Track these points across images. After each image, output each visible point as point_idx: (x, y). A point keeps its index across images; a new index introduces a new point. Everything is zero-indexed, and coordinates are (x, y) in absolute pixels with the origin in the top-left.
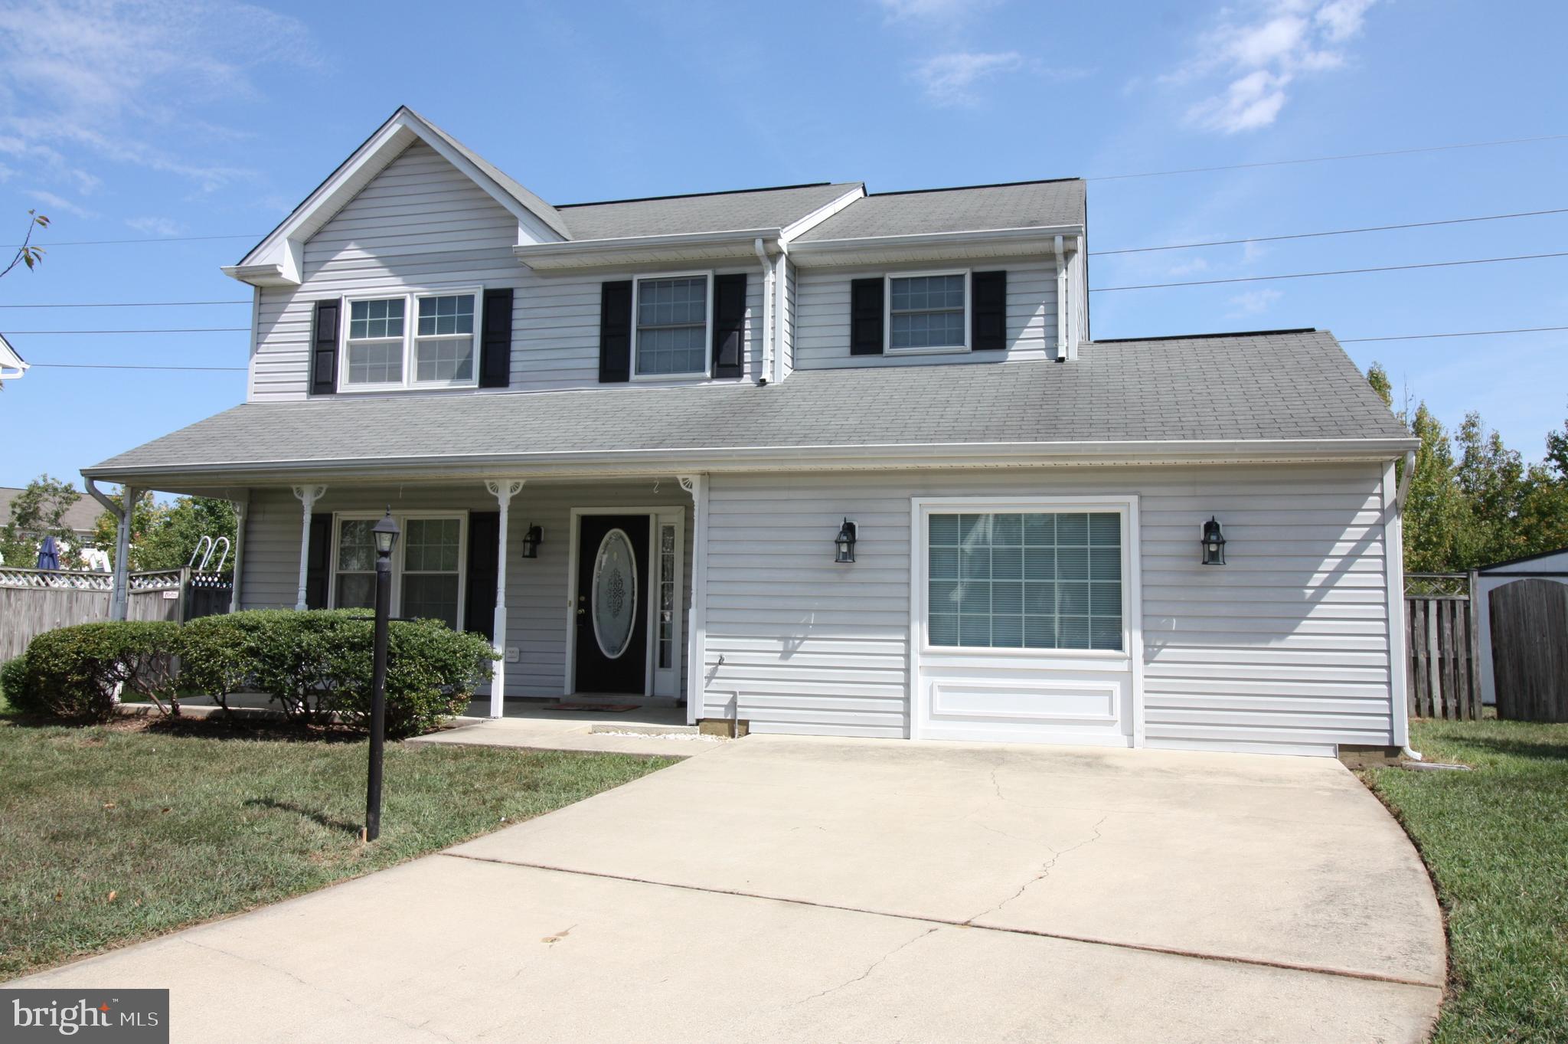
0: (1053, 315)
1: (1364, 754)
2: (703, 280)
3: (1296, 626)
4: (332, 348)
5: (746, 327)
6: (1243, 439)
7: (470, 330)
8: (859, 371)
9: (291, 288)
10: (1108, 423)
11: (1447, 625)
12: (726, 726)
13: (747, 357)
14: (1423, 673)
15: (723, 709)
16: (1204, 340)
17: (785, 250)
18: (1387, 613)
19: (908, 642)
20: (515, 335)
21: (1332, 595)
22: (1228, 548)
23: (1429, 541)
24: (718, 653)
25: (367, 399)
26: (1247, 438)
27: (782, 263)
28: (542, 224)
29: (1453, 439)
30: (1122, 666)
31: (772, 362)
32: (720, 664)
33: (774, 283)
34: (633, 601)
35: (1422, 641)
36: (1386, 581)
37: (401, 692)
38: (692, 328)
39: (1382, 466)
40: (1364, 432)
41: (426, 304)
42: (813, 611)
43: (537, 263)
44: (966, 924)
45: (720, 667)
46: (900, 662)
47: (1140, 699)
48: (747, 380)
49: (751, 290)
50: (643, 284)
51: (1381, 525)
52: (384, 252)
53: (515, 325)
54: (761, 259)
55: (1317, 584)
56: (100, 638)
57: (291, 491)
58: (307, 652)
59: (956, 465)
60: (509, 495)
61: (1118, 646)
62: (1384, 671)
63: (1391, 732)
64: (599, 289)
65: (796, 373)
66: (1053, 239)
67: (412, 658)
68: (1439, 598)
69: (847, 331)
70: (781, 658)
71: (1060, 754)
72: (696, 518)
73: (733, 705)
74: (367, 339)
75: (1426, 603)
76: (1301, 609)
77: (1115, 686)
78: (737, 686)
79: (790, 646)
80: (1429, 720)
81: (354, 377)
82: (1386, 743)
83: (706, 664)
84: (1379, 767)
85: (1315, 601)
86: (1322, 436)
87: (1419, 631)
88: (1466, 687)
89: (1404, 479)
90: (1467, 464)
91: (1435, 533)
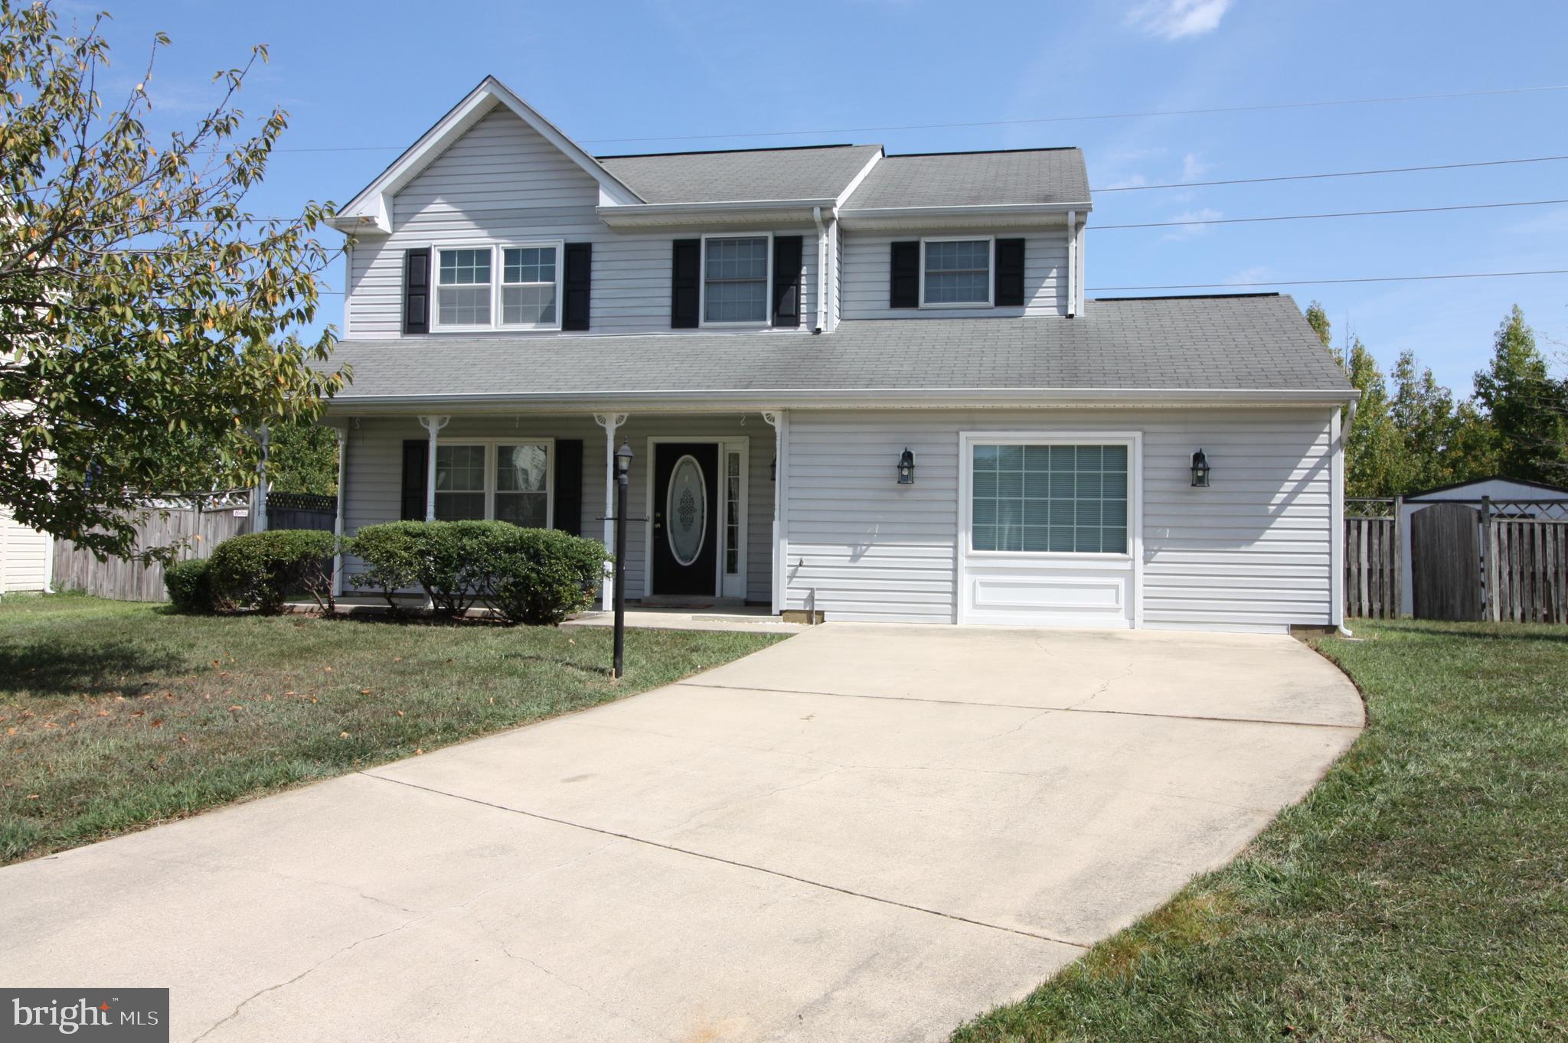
0: (1064, 277)
1: (1309, 631)
2: (764, 240)
3: (1262, 534)
4: (423, 292)
5: (802, 283)
6: (1226, 388)
7: (553, 280)
8: (899, 321)
9: (385, 237)
10: (1117, 373)
11: (1375, 541)
12: (805, 616)
13: (803, 309)
14: (1355, 581)
15: (802, 602)
16: (1188, 300)
17: (837, 216)
18: (1331, 524)
19: (955, 547)
20: (594, 285)
21: (1290, 510)
22: (1211, 474)
23: (1363, 473)
24: (799, 557)
25: (460, 339)
26: (1231, 388)
27: (834, 228)
28: (621, 188)
29: (1389, 375)
30: (1127, 566)
31: (826, 313)
32: (801, 565)
33: (827, 245)
34: (703, 517)
35: (1355, 554)
36: (1330, 500)
37: (551, 586)
38: (754, 282)
39: (1331, 411)
40: (1319, 384)
41: (511, 255)
42: (878, 523)
43: (614, 222)
44: (1067, 709)
45: (800, 568)
46: (949, 564)
47: (1140, 591)
48: (803, 328)
49: (806, 251)
50: (709, 242)
51: (1328, 457)
52: (469, 207)
53: (594, 275)
54: (818, 224)
55: (1278, 502)
56: (282, 543)
57: (417, 420)
58: (470, 554)
59: (998, 405)
60: (615, 426)
61: (1124, 550)
62: (1327, 568)
63: (1330, 614)
64: (670, 246)
65: (843, 322)
66: (1067, 214)
67: (558, 558)
68: (1370, 518)
69: (887, 287)
70: (851, 561)
71: (1079, 633)
72: (778, 447)
73: (811, 599)
74: (456, 285)
75: (1359, 522)
76: (1264, 522)
77: (1121, 582)
78: (814, 583)
79: (858, 551)
80: (1358, 619)
81: (443, 320)
82: (1326, 623)
83: (789, 566)
84: (1321, 639)
85: (1277, 515)
86: (1287, 387)
87: (1353, 546)
88: (1389, 593)
89: (1347, 422)
90: (1401, 399)
91: (1368, 465)
